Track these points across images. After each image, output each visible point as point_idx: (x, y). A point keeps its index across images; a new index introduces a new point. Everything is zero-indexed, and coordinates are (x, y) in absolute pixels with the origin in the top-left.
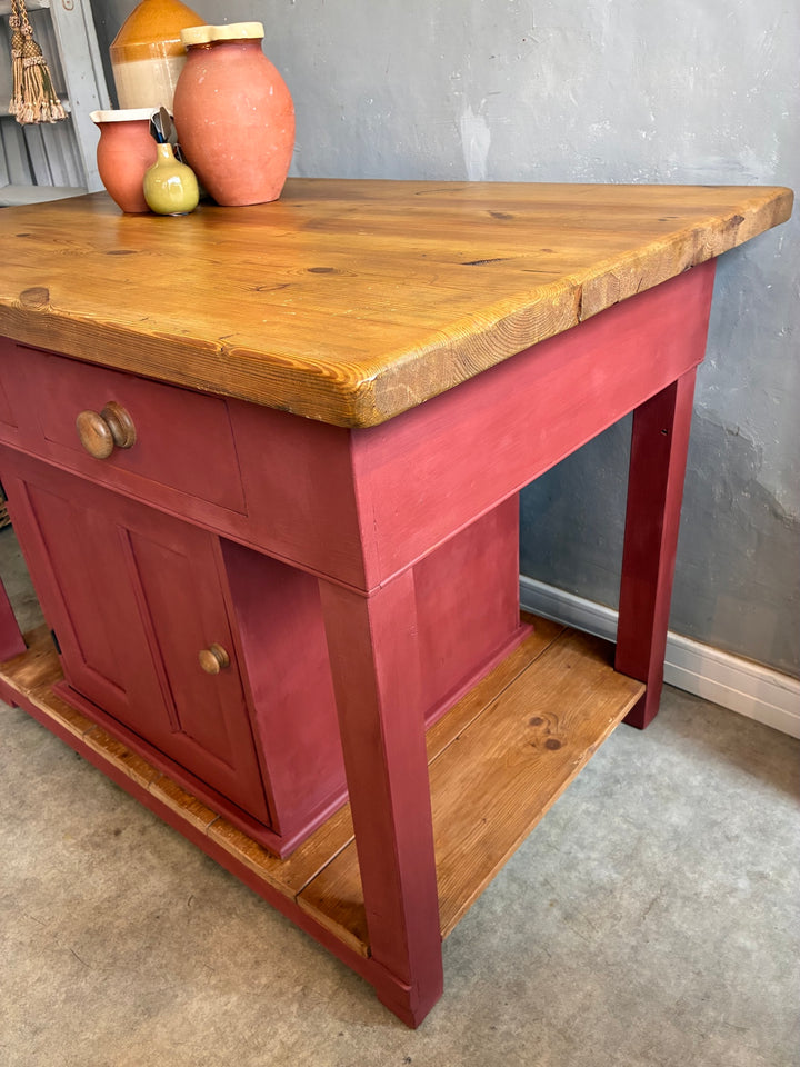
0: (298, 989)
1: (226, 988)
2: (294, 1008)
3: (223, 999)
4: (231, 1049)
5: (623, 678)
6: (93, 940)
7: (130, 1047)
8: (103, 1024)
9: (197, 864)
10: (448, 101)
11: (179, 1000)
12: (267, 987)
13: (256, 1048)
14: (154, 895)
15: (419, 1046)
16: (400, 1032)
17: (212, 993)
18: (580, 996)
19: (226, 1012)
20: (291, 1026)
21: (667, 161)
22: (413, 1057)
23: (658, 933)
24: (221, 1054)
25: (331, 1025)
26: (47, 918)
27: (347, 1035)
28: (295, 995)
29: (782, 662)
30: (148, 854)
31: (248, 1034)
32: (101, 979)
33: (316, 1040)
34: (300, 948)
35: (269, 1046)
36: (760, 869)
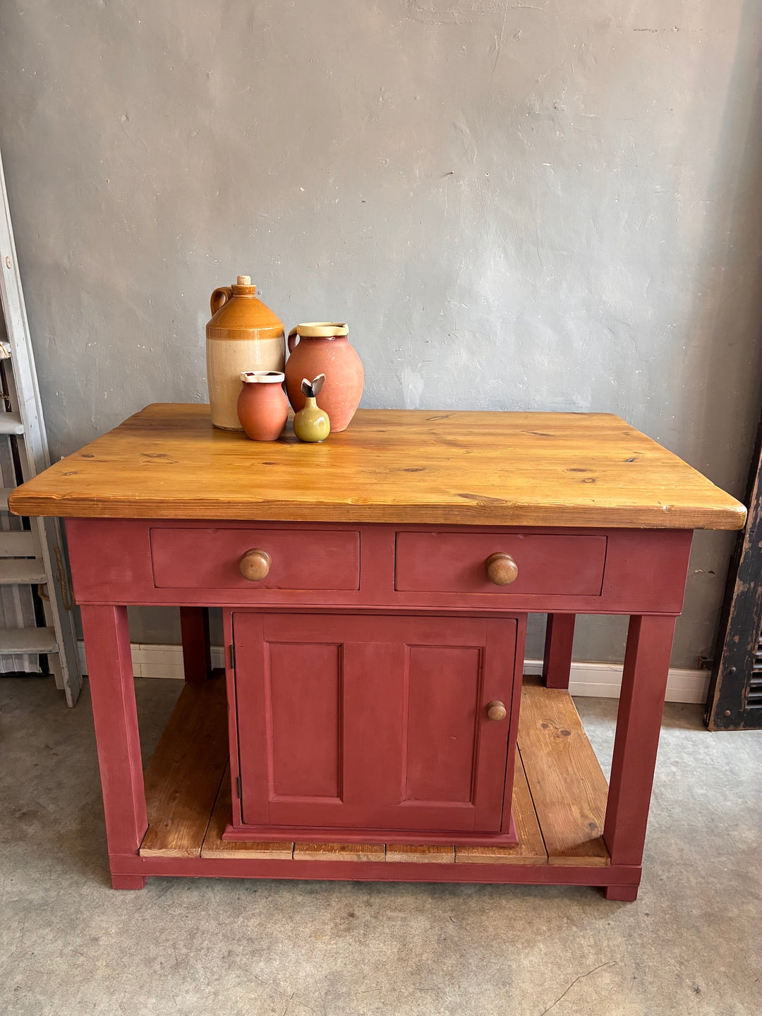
0: (565, 920)
1: (530, 944)
2: (574, 929)
3: (536, 949)
4: (571, 966)
5: (556, 690)
6: (423, 975)
7: (520, 1004)
8: (490, 1006)
9: (430, 900)
10: (392, 362)
11: (514, 966)
12: (549, 929)
13: (581, 957)
14: (426, 931)
15: (644, 906)
16: (629, 906)
17: (527, 951)
18: (674, 846)
19: (546, 954)
20: (584, 937)
21: (534, 399)
22: (647, 912)
23: (670, 805)
24: (569, 972)
25: (600, 924)
26: (374, 985)
27: (612, 923)
28: (567, 923)
29: (610, 657)
30: (389, 913)
31: (569, 954)
32: (456, 989)
33: (602, 934)
34: (542, 903)
35: (586, 951)
36: (672, 760)
